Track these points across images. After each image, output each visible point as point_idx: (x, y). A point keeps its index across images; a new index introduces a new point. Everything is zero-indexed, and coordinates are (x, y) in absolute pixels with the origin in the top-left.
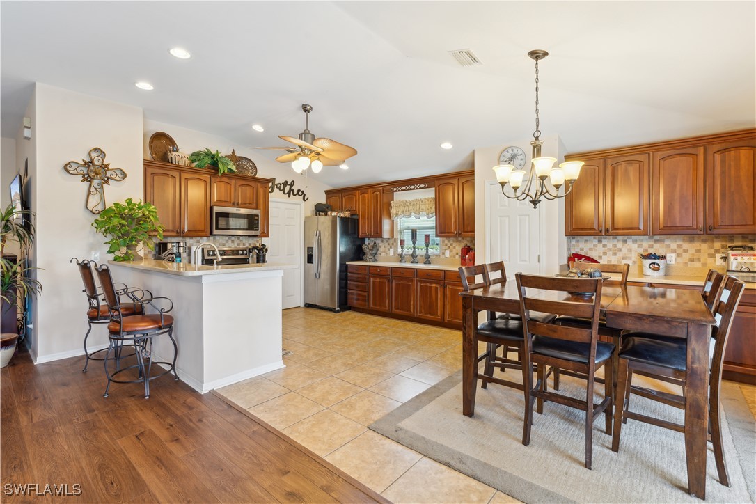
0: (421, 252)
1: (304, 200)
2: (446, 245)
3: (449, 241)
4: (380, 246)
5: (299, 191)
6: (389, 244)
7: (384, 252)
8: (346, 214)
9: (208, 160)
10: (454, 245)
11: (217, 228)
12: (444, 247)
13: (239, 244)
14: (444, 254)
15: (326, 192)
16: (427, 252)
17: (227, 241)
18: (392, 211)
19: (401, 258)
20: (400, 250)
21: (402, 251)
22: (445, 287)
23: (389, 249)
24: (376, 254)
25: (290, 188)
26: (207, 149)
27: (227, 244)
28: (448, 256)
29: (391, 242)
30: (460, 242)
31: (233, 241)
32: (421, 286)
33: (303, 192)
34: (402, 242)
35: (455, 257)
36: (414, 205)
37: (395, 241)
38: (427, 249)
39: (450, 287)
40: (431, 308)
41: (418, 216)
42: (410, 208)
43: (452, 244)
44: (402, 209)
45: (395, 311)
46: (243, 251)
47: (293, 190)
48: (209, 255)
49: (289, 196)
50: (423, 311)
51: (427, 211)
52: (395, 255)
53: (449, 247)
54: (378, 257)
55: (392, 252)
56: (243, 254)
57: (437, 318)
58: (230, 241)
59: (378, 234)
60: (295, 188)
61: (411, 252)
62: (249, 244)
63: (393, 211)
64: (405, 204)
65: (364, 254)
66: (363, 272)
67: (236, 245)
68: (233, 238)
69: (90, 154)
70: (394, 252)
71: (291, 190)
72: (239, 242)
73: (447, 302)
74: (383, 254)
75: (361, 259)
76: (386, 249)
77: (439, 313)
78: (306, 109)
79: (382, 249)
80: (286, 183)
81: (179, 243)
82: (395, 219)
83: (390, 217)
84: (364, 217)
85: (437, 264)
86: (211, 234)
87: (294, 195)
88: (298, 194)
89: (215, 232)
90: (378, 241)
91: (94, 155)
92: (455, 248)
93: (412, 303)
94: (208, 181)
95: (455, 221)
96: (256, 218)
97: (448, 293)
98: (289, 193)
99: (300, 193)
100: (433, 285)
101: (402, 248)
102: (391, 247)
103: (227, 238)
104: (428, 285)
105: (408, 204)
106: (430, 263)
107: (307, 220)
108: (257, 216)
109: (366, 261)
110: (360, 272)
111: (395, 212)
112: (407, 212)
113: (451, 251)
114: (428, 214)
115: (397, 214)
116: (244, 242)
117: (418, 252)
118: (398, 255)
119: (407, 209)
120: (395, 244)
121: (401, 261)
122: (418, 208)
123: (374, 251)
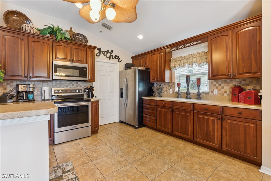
0: (193, 91)
1: (119, 62)
2: (215, 85)
3: (217, 83)
4: (164, 88)
5: (116, 56)
6: (169, 86)
7: (166, 91)
8: (142, 68)
10: (222, 85)
12: (213, 87)
13: (77, 86)
14: (212, 92)
15: (131, 57)
16: (199, 91)
17: (69, 85)
18: (171, 65)
19: (178, 95)
20: (177, 90)
21: (179, 90)
22: (222, 120)
23: (169, 89)
24: (161, 92)
25: (110, 54)
26: (52, 25)
28: (217, 94)
29: (170, 85)
30: (228, 83)
31: (73, 85)
32: (198, 117)
33: (118, 57)
34: (179, 85)
35: (223, 95)
36: (188, 59)
37: (174, 84)
38: (199, 89)
39: (229, 121)
40: (208, 136)
41: (191, 66)
42: (185, 61)
43: (220, 85)
44: (178, 62)
45: (176, 133)
46: (79, 90)
47: (112, 56)
48: (55, 93)
49: (110, 59)
50: (200, 137)
51: (199, 62)
52: (173, 93)
53: (217, 88)
54: (162, 94)
55: (171, 91)
56: (79, 92)
57: (216, 145)
58: (71, 85)
59: (162, 80)
60: (114, 54)
61: (186, 91)
62: (85, 86)
63: (172, 64)
64: (181, 59)
65: (153, 92)
66: (153, 104)
67: (75, 86)
68: (73, 83)
70: (173, 91)
71: (111, 56)
72: (77, 85)
73: (224, 133)
74: (165, 93)
75: (152, 95)
76: (167, 89)
77: (216, 142)
79: (164, 89)
80: (108, 51)
82: (173, 70)
83: (170, 69)
84: (153, 70)
85: (206, 99)
86: (53, 79)
87: (113, 58)
88: (115, 58)
89: (55, 78)
90: (162, 85)
92: (223, 88)
93: (190, 129)
94: (51, 44)
97: (226, 125)
98: (110, 57)
99: (117, 58)
100: (211, 118)
101: (179, 88)
102: (170, 88)
103: (69, 82)
104: (205, 117)
105: (183, 58)
106: (201, 99)
107: (120, 72)
108: (86, 68)
109: (155, 96)
110: (151, 104)
111: (173, 65)
112: (183, 64)
113: (219, 90)
114: (200, 64)
115: (175, 66)
116: (81, 85)
117: (191, 91)
118: (176, 93)
119: (183, 61)
120: (173, 86)
121: (178, 97)
122: (191, 60)
123: (160, 91)
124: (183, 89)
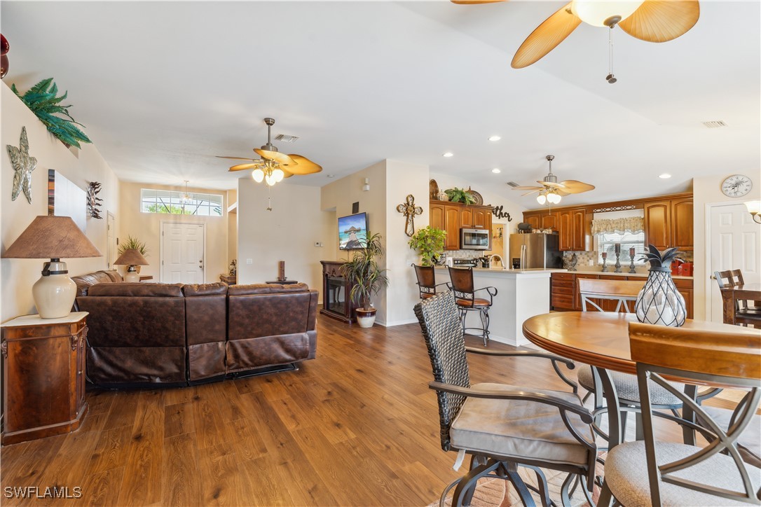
0: (625, 262)
1: (509, 221)
4: (578, 258)
5: (506, 213)
6: (588, 256)
7: (583, 263)
8: (549, 231)
9: (459, 196)
11: (465, 244)
15: (524, 213)
16: (632, 263)
18: (592, 229)
19: (603, 267)
20: (601, 261)
21: (604, 262)
23: (588, 261)
24: (575, 264)
26: (456, 188)
27: (463, 256)
29: (590, 254)
33: (508, 214)
34: (604, 255)
36: (617, 223)
37: (596, 253)
38: (632, 260)
41: (621, 232)
42: (614, 226)
44: (604, 226)
46: (473, 260)
47: (502, 214)
49: (500, 218)
51: (632, 229)
52: (595, 265)
54: (576, 267)
55: (591, 263)
56: (473, 263)
59: (580, 247)
60: (503, 211)
61: (615, 263)
62: (475, 256)
63: (595, 228)
64: (608, 222)
65: (566, 264)
66: (569, 279)
67: (467, 256)
69: (407, 199)
70: (594, 263)
71: (501, 213)
74: (582, 265)
76: (586, 261)
78: (549, 159)
79: (580, 261)
80: (497, 208)
81: (442, 255)
82: (597, 236)
83: (590, 234)
84: (565, 234)
86: (461, 248)
87: (503, 217)
88: (505, 216)
89: (464, 247)
90: (577, 253)
91: (409, 199)
94: (459, 210)
95: (667, 238)
96: (486, 236)
98: (499, 216)
101: (604, 259)
102: (590, 259)
105: (611, 222)
107: (512, 236)
110: (565, 279)
111: (596, 229)
112: (610, 230)
114: (634, 231)
115: (598, 231)
116: (473, 254)
117: (621, 263)
118: (599, 265)
119: (610, 227)
120: (595, 256)
121: (602, 271)
122: (622, 226)
123: (574, 262)
124: (611, 261)
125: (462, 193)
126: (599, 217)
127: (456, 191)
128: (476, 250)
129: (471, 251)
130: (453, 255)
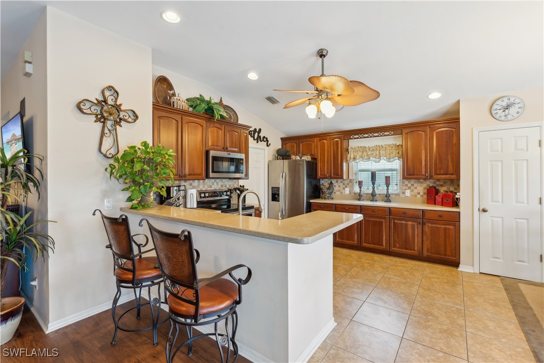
0: (381, 189)
1: (268, 146)
2: (407, 185)
3: (409, 182)
4: (335, 186)
5: (264, 137)
6: (344, 184)
7: (339, 191)
8: (307, 158)
9: (204, 106)
10: (415, 185)
11: (213, 172)
12: (404, 188)
13: (222, 186)
14: (404, 193)
15: (282, 139)
16: (388, 191)
18: (349, 156)
19: (359, 197)
20: (357, 189)
21: (360, 190)
22: (423, 224)
23: (344, 189)
24: (332, 193)
25: (258, 135)
26: (200, 95)
27: (213, 186)
28: (409, 195)
29: (346, 182)
30: (422, 183)
31: (217, 183)
32: (394, 223)
33: (267, 138)
34: (360, 183)
35: (416, 196)
36: (373, 150)
37: (352, 181)
38: (388, 189)
39: (430, 225)
40: (407, 244)
41: (377, 160)
42: (369, 153)
43: (413, 185)
44: (360, 154)
45: (365, 245)
46: (226, 192)
47: (260, 137)
48: (201, 197)
49: (257, 142)
50: (397, 246)
51: (388, 156)
52: (350, 193)
53: (409, 188)
54: (333, 195)
55: (347, 191)
57: (415, 253)
58: (215, 183)
59: (338, 175)
60: (262, 135)
61: (370, 191)
62: (230, 186)
64: (364, 149)
65: (323, 193)
66: (328, 209)
67: (220, 186)
68: (218, 180)
69: (103, 92)
70: (350, 191)
71: (259, 137)
72: (222, 183)
73: (425, 238)
74: (338, 193)
75: (318, 197)
76: (341, 189)
77: (416, 249)
78: (322, 54)
79: (336, 188)
80: (255, 130)
81: (179, 186)
82: (353, 162)
83: (347, 161)
84: (321, 161)
85: (396, 202)
86: (207, 177)
87: (261, 141)
88: (263, 140)
89: (211, 175)
91: (107, 93)
92: (416, 188)
93: (384, 238)
94: (205, 125)
95: (426, 165)
96: (242, 161)
97: (427, 229)
98: (257, 139)
99: (265, 139)
100: (410, 223)
101: (360, 187)
102: (346, 187)
104: (404, 222)
105: (367, 149)
106: (390, 202)
107: (269, 162)
108: (242, 159)
109: (325, 198)
110: (325, 209)
111: (352, 156)
112: (366, 157)
113: (412, 191)
114: (390, 158)
115: (354, 159)
116: (226, 183)
117: (377, 191)
118: (355, 194)
119: (366, 154)
120: (350, 184)
121: (359, 200)
122: (378, 153)
123: (331, 191)
124: (367, 189)
125: (209, 103)
126: (354, 143)
127: (201, 99)
128: (230, 178)
129: (224, 180)
130: (199, 185)
